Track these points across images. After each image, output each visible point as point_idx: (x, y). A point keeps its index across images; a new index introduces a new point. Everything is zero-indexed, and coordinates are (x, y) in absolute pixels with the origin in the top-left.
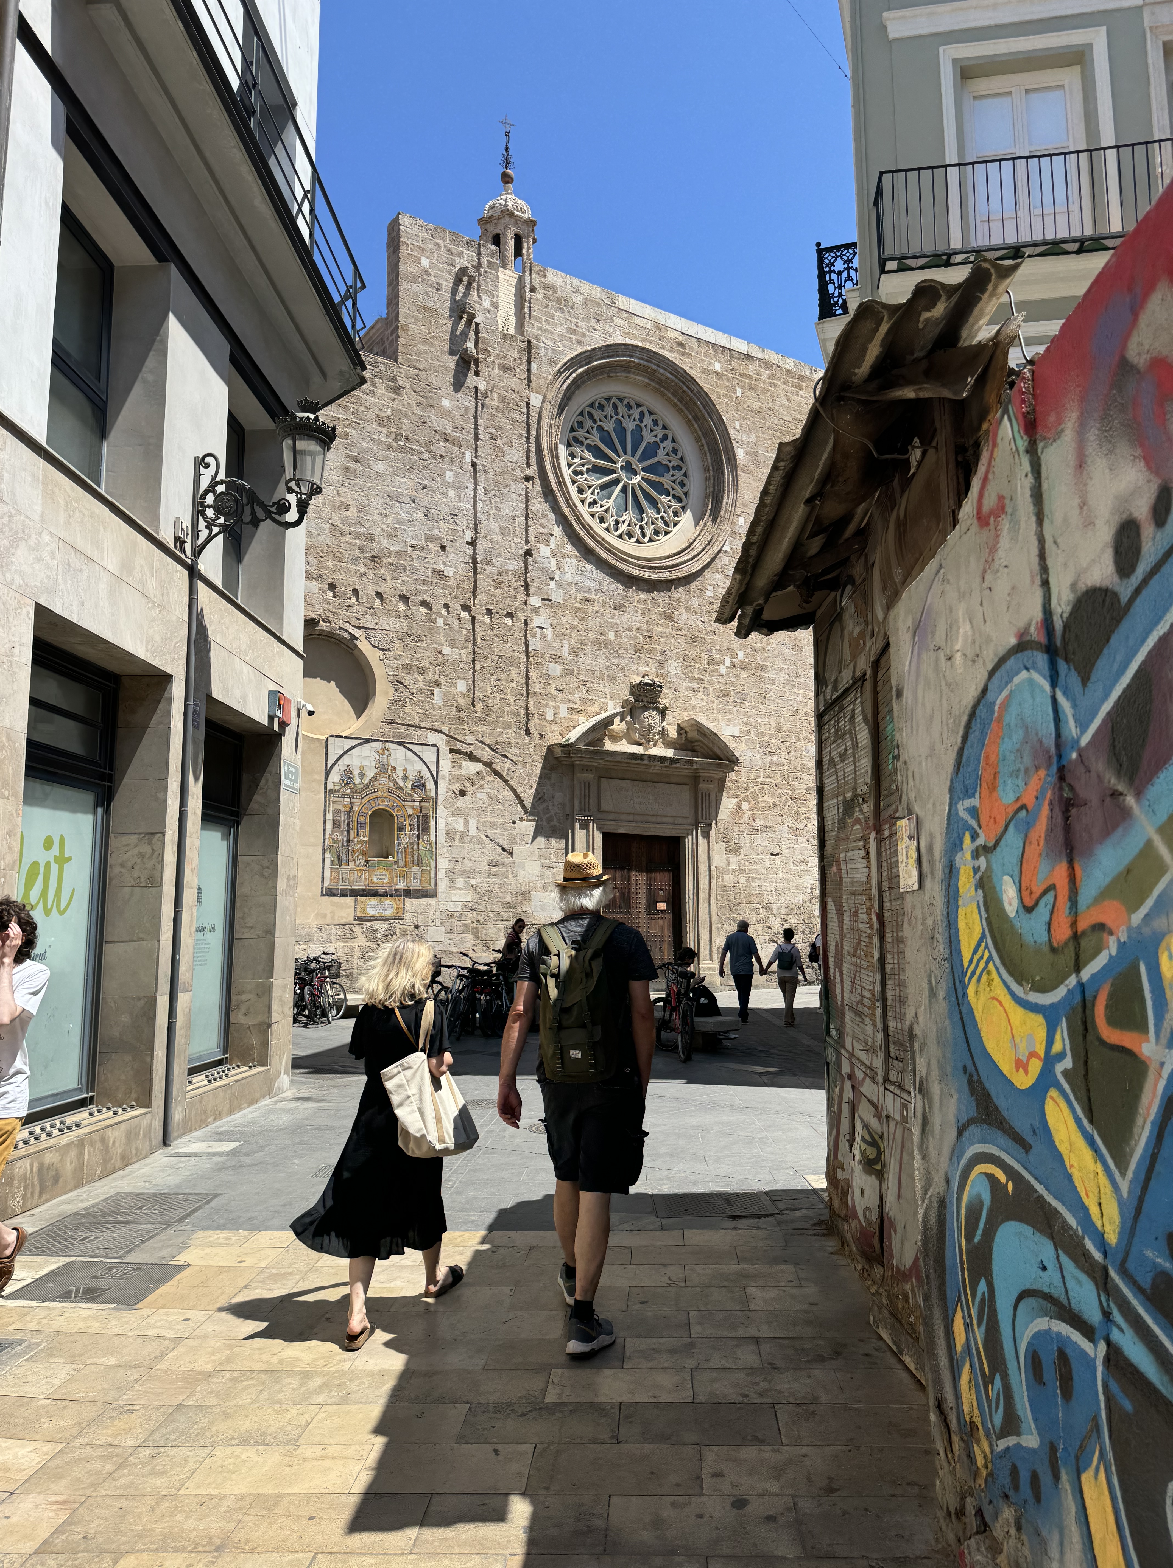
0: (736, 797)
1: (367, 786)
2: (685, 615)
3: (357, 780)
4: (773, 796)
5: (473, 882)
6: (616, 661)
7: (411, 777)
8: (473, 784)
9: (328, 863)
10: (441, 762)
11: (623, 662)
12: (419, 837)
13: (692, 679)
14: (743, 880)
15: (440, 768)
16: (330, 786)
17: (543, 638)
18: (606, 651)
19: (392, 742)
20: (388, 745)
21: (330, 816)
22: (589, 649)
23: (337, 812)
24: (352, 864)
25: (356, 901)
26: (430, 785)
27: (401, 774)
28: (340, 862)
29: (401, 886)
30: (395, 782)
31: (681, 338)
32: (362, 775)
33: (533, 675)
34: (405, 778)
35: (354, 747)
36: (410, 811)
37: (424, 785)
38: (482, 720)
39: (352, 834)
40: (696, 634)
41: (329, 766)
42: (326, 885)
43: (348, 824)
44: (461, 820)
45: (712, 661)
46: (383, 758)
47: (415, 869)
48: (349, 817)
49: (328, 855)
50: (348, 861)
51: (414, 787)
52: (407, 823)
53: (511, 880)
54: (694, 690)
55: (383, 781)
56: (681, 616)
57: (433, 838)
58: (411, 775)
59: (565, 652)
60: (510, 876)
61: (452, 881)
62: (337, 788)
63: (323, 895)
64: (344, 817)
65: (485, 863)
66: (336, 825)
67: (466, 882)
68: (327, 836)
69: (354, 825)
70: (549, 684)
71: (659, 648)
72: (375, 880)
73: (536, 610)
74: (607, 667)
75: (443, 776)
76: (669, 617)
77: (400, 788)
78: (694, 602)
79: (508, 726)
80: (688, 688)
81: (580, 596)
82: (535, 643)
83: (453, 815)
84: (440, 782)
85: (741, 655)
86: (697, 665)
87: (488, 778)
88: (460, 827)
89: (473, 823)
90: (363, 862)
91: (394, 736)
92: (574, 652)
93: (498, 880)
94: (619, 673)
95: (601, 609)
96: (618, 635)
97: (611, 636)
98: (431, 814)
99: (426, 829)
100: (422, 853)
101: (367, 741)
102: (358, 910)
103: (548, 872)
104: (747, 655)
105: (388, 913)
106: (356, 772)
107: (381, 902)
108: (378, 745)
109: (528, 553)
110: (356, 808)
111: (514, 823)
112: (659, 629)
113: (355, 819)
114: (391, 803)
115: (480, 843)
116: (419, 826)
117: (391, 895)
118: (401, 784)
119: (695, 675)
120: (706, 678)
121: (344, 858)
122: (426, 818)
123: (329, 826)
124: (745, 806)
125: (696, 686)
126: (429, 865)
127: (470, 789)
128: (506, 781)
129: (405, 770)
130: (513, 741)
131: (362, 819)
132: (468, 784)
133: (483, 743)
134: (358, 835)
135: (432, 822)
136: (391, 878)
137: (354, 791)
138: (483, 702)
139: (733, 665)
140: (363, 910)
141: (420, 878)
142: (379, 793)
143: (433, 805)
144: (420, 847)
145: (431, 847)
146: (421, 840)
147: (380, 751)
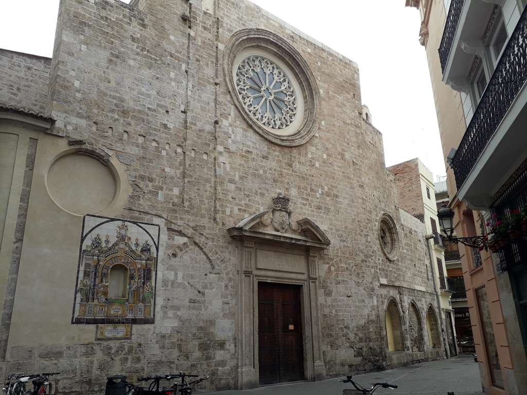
0: (328, 263)
1: (110, 249)
2: (298, 165)
3: (104, 245)
4: (346, 264)
5: (179, 313)
6: (264, 186)
7: (141, 245)
8: (181, 250)
9: (78, 300)
10: (161, 236)
11: (268, 187)
12: (144, 283)
13: (303, 199)
14: (334, 312)
15: (160, 240)
16: (84, 248)
17: (225, 168)
18: (259, 179)
19: (129, 221)
20: (127, 223)
21: (82, 268)
22: (250, 177)
23: (87, 265)
24: (96, 302)
25: (97, 328)
26: (153, 249)
27: (134, 242)
28: (88, 300)
29: (130, 316)
30: (130, 247)
31: (292, 34)
32: (107, 242)
33: (219, 188)
34: (137, 245)
35: (103, 223)
36: (139, 266)
37: (149, 250)
38: (188, 212)
39: (98, 280)
40: (304, 176)
41: (84, 235)
42: (76, 316)
43: (95, 274)
44: (173, 273)
45: (312, 190)
46: (123, 232)
47: (141, 305)
48: (96, 269)
49: (79, 295)
50: (93, 299)
51: (142, 251)
52: (136, 275)
53: (203, 311)
54: (304, 204)
55: (122, 246)
56: (296, 165)
57: (153, 284)
58: (141, 242)
59: (237, 178)
60: (203, 309)
61: (165, 313)
62: (89, 249)
63: (73, 323)
64: (92, 269)
65: (187, 300)
66: (86, 274)
67: (174, 314)
68: (79, 281)
69: (99, 274)
70: (228, 195)
71: (286, 181)
72: (112, 312)
73: (220, 153)
74: (260, 188)
75: (162, 245)
76: (290, 166)
77: (132, 251)
78: (303, 159)
79: (203, 216)
80: (301, 203)
81: (245, 149)
82: (220, 171)
83: (167, 270)
84: (160, 248)
85: (326, 189)
86: (305, 192)
87: (190, 247)
88: (172, 277)
89: (180, 275)
90: (104, 300)
91: (131, 218)
92: (241, 178)
93: (195, 312)
94: (265, 192)
95: (256, 157)
96: (265, 172)
97: (261, 172)
98: (152, 268)
99: (149, 278)
101: (112, 220)
102: (99, 333)
103: (226, 306)
104: (329, 189)
105: (120, 335)
106: (103, 239)
107: (115, 328)
108: (120, 223)
109: (216, 122)
110: (101, 263)
111: (206, 275)
112: (286, 171)
113: (100, 270)
114: (126, 261)
115: (185, 288)
116: (144, 276)
117: (123, 323)
118: (134, 248)
119: (305, 196)
120: (310, 198)
121: (91, 296)
122: (149, 271)
123: (81, 275)
124: (333, 269)
125: (305, 202)
126: (150, 302)
127: (179, 254)
128: (201, 249)
129: (137, 240)
130: (207, 226)
131: (105, 271)
132: (178, 250)
133: (188, 225)
134: (102, 281)
135: (154, 273)
136: (124, 311)
137: (101, 252)
138: (189, 201)
139: (323, 194)
140: (102, 333)
141: (143, 311)
142: (119, 253)
143: (154, 263)
144: (145, 290)
145: (152, 290)
146: (145, 285)
147: (121, 227)
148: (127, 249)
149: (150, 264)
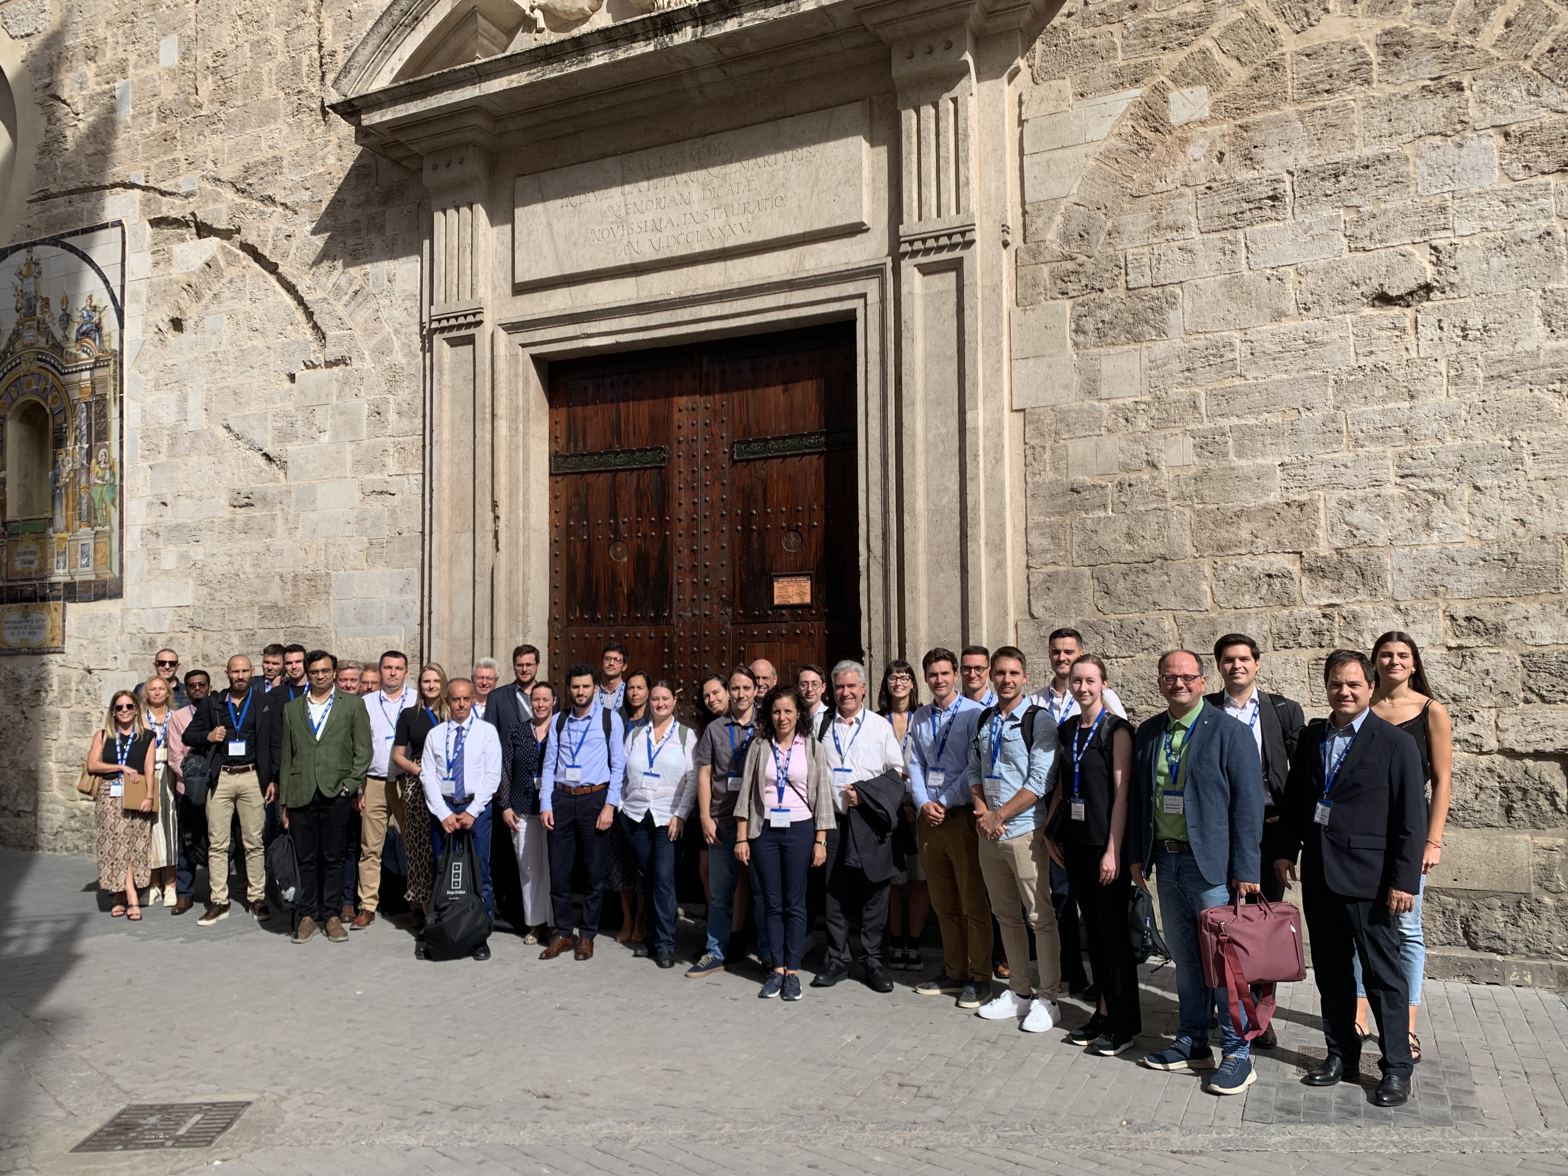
5: (198, 553)
8: (198, 297)
19: (43, 242)
29: (60, 575)
38: (212, 122)
44: (171, 397)
47: (85, 532)
53: (281, 540)
55: (29, 336)
57: (115, 454)
60: (280, 528)
61: (155, 555)
65: (223, 500)
67: (183, 556)
75: (135, 295)
83: (157, 387)
84: (129, 310)
87: (230, 272)
88: (169, 417)
89: (195, 402)
93: (254, 545)
98: (110, 395)
99: (103, 434)
100: (96, 493)
105: (38, 640)
107: (26, 615)
111: (290, 378)
115: (215, 449)
116: (89, 427)
117: (43, 599)
122: (102, 405)
126: (107, 521)
127: (192, 312)
128: (270, 267)
132: (185, 300)
133: (217, 180)
135: (114, 412)
136: (44, 558)
138: (215, 71)
141: (91, 553)
143: (115, 372)
144: (94, 479)
145: (113, 474)
146: (94, 461)
149: (104, 381)
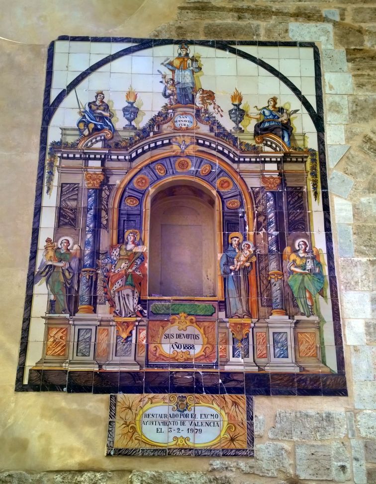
1: (144, 133)
3: (120, 122)
7: (253, 112)
9: (40, 305)
10: (328, 77)
12: (281, 242)
15: (326, 90)
16: (54, 135)
19: (203, 43)
20: (193, 50)
21: (50, 200)
23: (67, 190)
24: (103, 311)
25: (112, 406)
26: (303, 124)
27: (227, 105)
29: (238, 364)
30: (214, 124)
32: (132, 111)
34: (239, 113)
41: (54, 95)
42: (30, 363)
43: (97, 217)
47: (277, 319)
48: (98, 199)
49: (41, 289)
50: (93, 303)
52: (248, 211)
55: (185, 121)
57: (320, 243)
62: (70, 140)
63: (20, 387)
64: (86, 201)
66: (65, 218)
68: (42, 243)
69: (111, 217)
72: (166, 349)
75: (336, 108)
77: (224, 135)
84: (329, 118)
91: (209, 30)
98: (308, 189)
99: (301, 225)
101: (144, 44)
102: (119, 428)
105: (206, 438)
106: (118, 104)
107: (182, 408)
108: (170, 52)
110: (116, 180)
113: (114, 203)
114: (205, 168)
116: (279, 216)
117: (213, 390)
118: (229, 125)
121: (84, 291)
122: (297, 198)
123: (48, 220)
129: (237, 98)
131: (130, 204)
134: (121, 240)
135: (315, 207)
136: (211, 344)
137: (114, 145)
140: (132, 430)
141: (291, 343)
142: (175, 147)
144: (288, 265)
145: (319, 264)
146: (288, 249)
147: (177, 63)
148: (204, 129)
149: (300, 176)
